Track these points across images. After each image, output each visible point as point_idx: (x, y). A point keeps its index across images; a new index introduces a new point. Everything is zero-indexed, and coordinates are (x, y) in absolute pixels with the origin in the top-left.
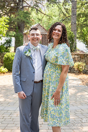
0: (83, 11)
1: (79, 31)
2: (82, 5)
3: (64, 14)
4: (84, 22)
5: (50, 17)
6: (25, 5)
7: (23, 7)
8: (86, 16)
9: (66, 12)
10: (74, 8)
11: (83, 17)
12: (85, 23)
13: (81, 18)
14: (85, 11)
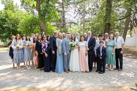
3: (81, 29)
5: (75, 30)
6: (66, 25)
7: (65, 26)
10: (84, 26)
11: (88, 29)
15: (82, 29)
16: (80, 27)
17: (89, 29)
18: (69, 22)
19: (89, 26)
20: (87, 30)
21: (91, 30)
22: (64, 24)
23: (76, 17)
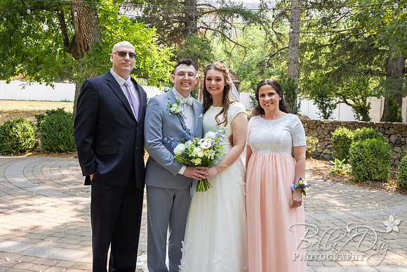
0: (311, 38)
1: (301, 78)
2: (309, 26)
4: (312, 59)
5: (246, 49)
6: (199, 24)
7: (196, 31)
8: (316, 49)
9: (279, 39)
10: (295, 33)
11: (311, 50)
12: (314, 61)
13: (306, 53)
14: (314, 38)
15: (281, 46)
16: (274, 37)
17: (319, 47)
18: (218, 6)
19: (317, 33)
20: (311, 53)
21: (328, 55)
22: (190, 18)
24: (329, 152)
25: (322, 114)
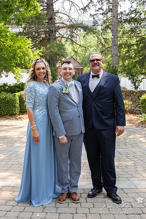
0: (125, 40)
1: (120, 65)
2: (123, 34)
3: (103, 45)
5: (86, 49)
7: (56, 38)
9: (106, 42)
12: (128, 54)
13: (122, 49)
15: (107, 46)
16: (103, 41)
17: (130, 46)
19: (128, 37)
20: (125, 50)
21: (135, 50)
22: (52, 31)
23: (89, 8)
24: (139, 109)
25: (133, 86)
